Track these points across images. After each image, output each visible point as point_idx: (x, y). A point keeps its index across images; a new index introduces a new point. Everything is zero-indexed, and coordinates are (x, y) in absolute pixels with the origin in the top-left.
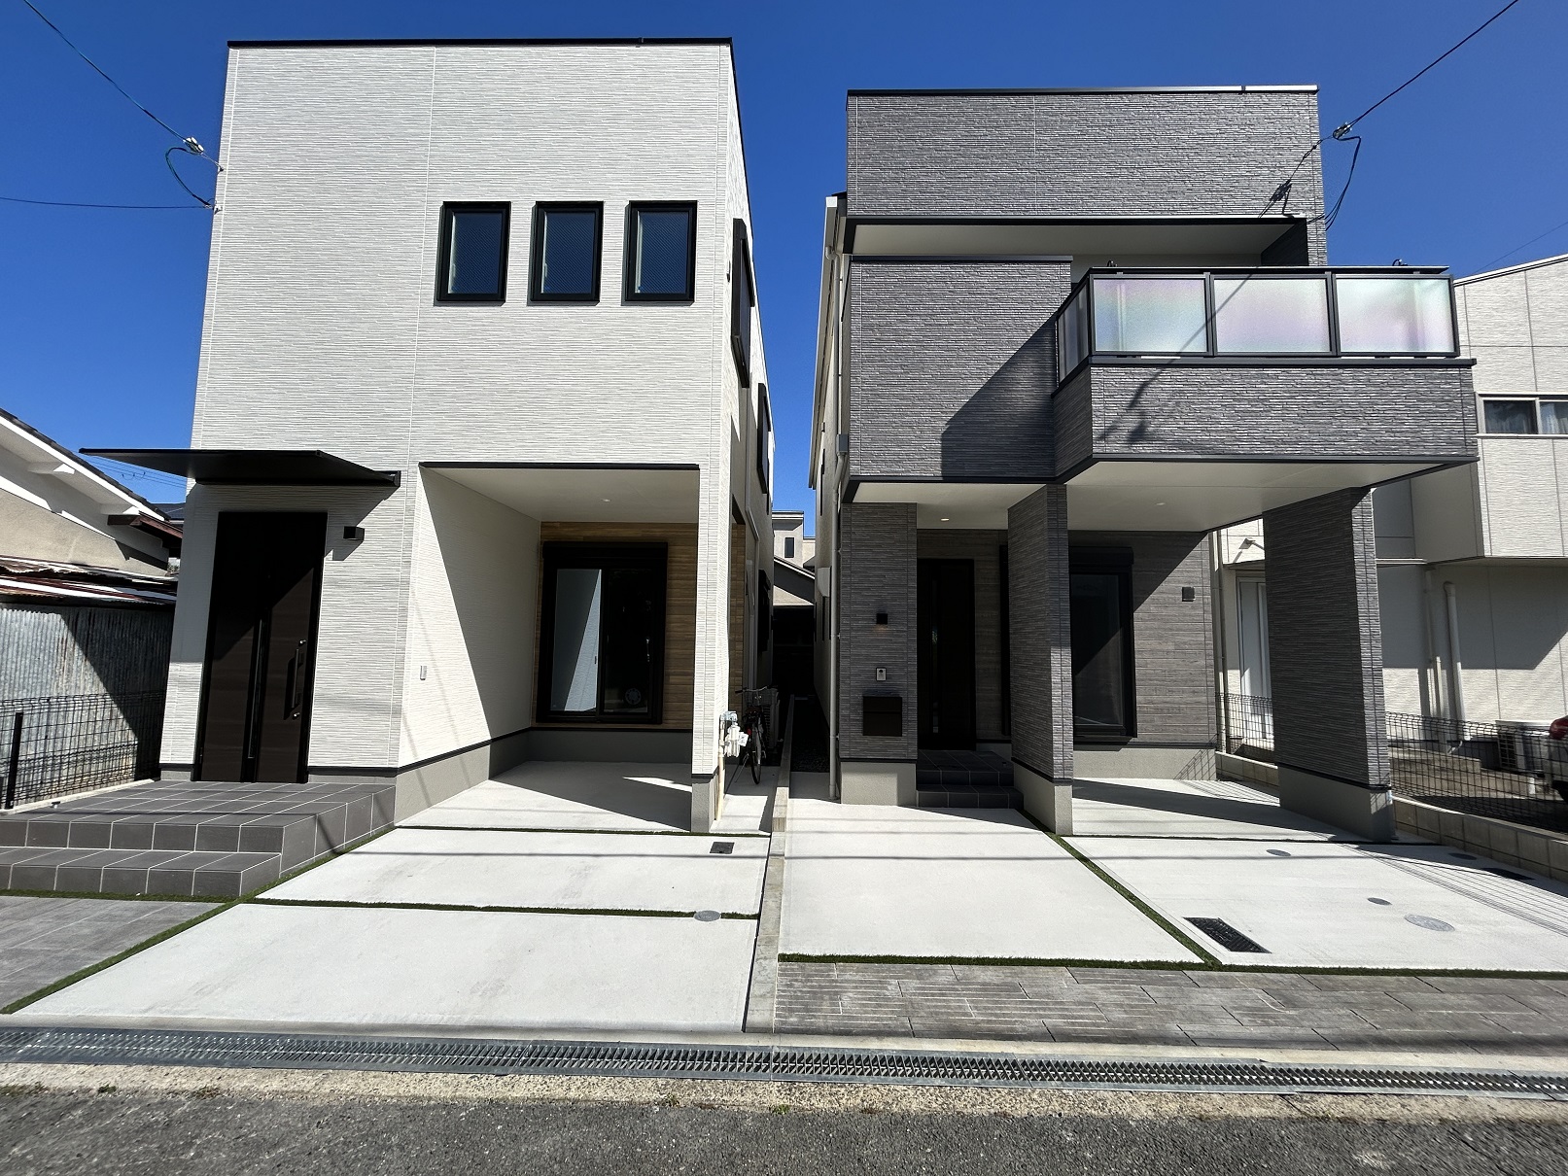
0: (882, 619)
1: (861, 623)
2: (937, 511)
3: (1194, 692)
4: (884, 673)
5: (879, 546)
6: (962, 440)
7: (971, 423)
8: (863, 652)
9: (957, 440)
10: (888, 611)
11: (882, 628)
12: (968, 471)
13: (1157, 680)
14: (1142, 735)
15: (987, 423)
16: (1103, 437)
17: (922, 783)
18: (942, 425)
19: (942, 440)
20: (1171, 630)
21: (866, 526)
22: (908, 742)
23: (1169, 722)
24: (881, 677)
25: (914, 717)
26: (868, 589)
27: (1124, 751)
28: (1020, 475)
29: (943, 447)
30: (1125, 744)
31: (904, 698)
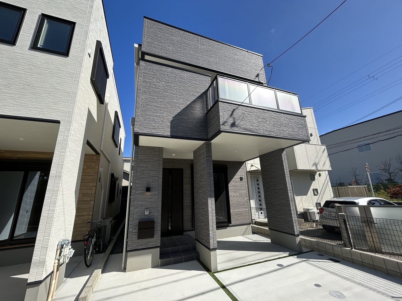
0: (148, 190)
1: (140, 192)
2: (171, 151)
3: (245, 208)
4: (148, 211)
5: (149, 162)
6: (177, 124)
7: (181, 119)
8: (140, 203)
9: (176, 124)
10: (151, 186)
11: (148, 193)
12: (180, 134)
13: (235, 205)
14: (233, 223)
16: (223, 124)
17: (162, 255)
18: (171, 118)
19: (171, 123)
20: (238, 189)
21: (144, 154)
22: (157, 239)
23: (239, 218)
24: (147, 213)
25: (159, 228)
26: (143, 178)
27: (228, 228)
28: (197, 137)
29: (171, 126)
30: (228, 226)
31: (156, 221)
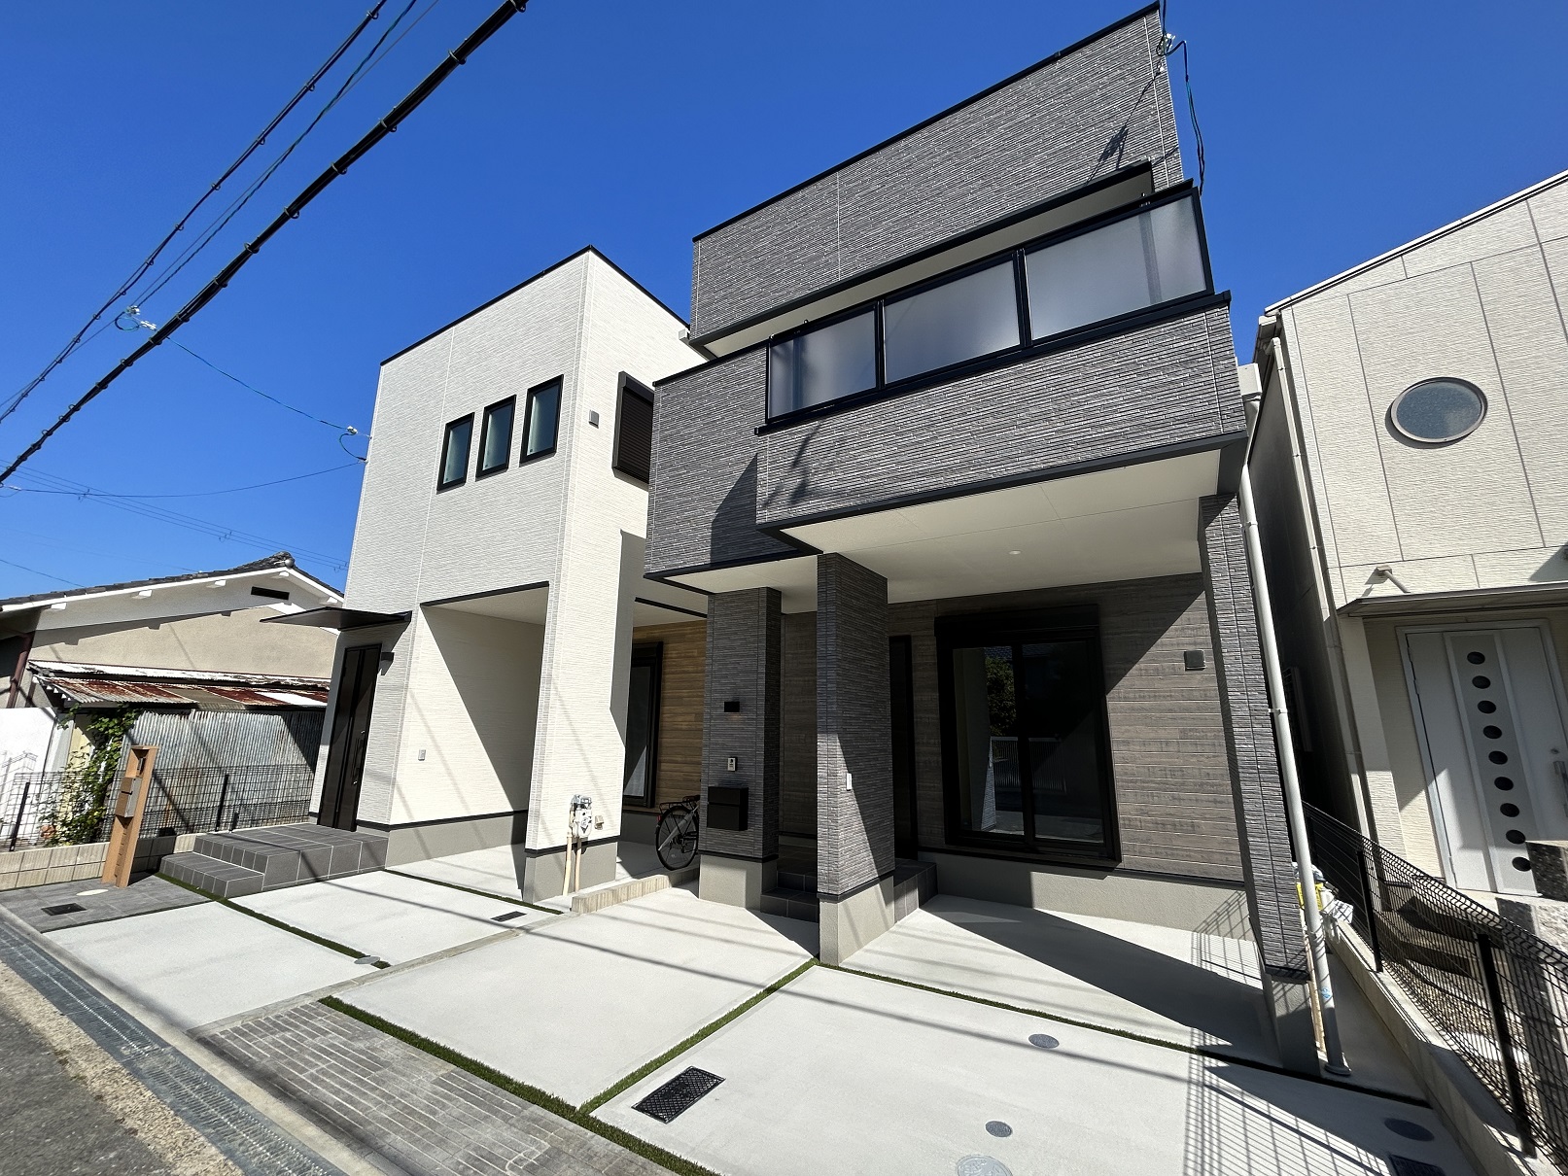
0: (732, 707)
4: (734, 763)
5: (735, 633)
6: (725, 525)
7: (734, 507)
8: (720, 740)
10: (739, 698)
11: (735, 716)
12: (732, 555)
13: (1153, 782)
14: (1127, 860)
15: (748, 504)
16: (766, 505)
18: (713, 514)
19: (712, 528)
20: (1170, 711)
21: (726, 615)
22: (753, 839)
23: (1179, 844)
24: (731, 767)
25: (760, 811)
27: (1109, 878)
29: (712, 535)
30: (1109, 870)
31: (751, 790)
